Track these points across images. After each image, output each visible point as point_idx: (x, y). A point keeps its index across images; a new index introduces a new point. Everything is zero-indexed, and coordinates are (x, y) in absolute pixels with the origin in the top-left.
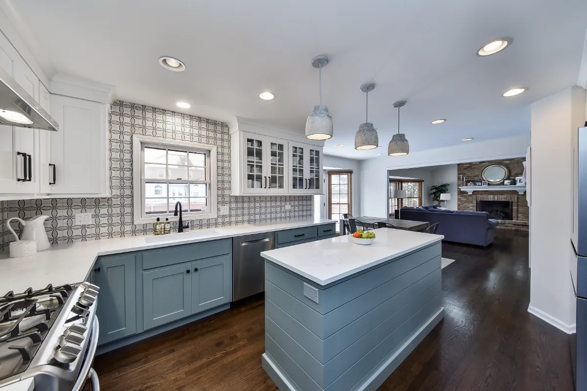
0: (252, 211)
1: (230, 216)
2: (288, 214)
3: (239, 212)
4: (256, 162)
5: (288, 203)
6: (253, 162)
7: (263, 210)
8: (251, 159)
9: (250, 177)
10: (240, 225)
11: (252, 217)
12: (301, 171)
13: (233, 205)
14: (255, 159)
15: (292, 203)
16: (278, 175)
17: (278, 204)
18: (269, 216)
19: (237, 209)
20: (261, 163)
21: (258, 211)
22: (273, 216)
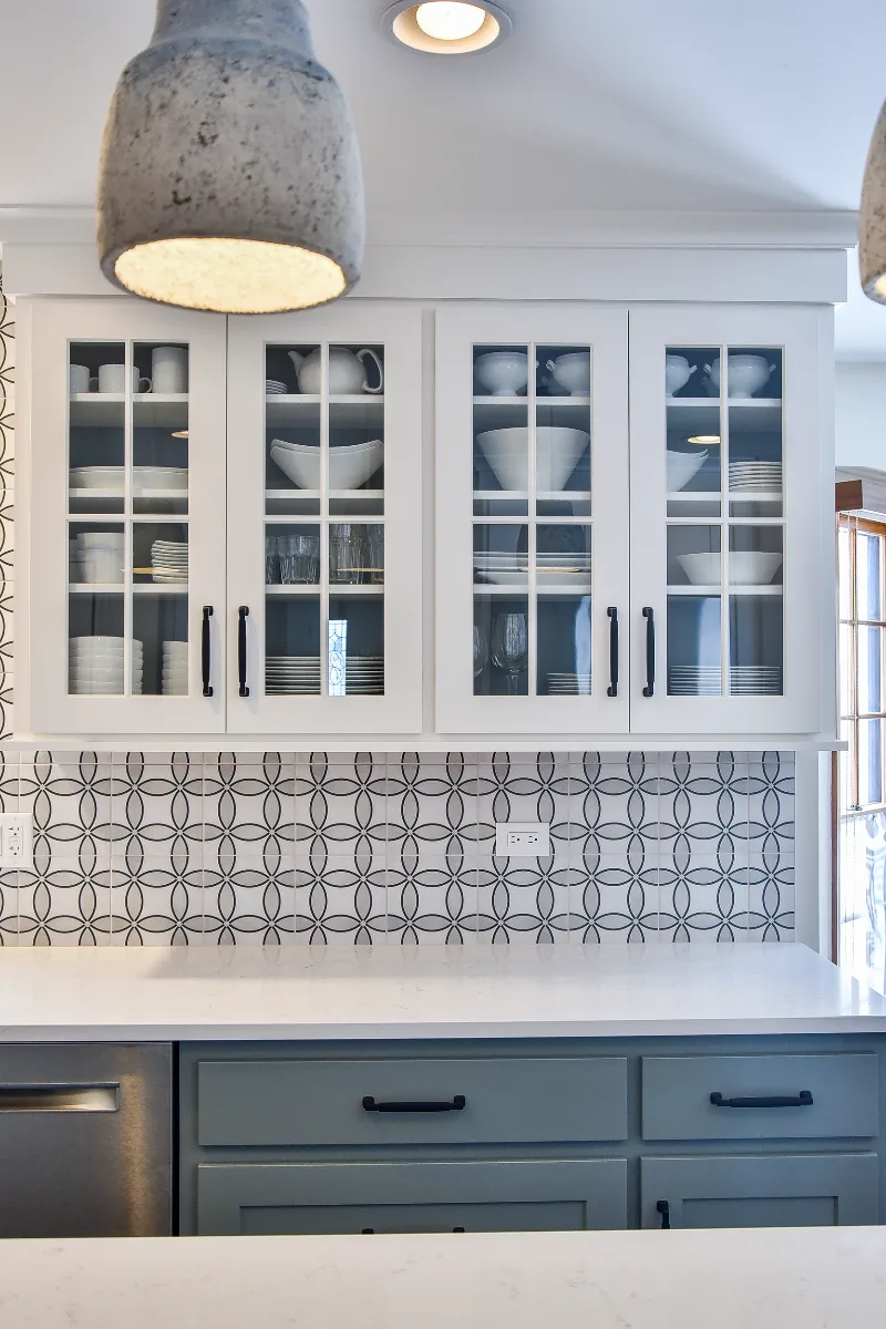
0: (205, 855)
1: (43, 878)
2: (523, 900)
3: (111, 856)
4: (141, 506)
5: (523, 807)
6: (116, 506)
7: (295, 856)
8: (103, 482)
9: (91, 616)
10: (112, 953)
11: (204, 901)
12: (570, 541)
13: (66, 809)
14: (125, 482)
15: (570, 809)
16: (325, 590)
17: (433, 810)
18: (341, 901)
19: (88, 832)
20: (180, 506)
21: (250, 856)
22: (386, 901)
